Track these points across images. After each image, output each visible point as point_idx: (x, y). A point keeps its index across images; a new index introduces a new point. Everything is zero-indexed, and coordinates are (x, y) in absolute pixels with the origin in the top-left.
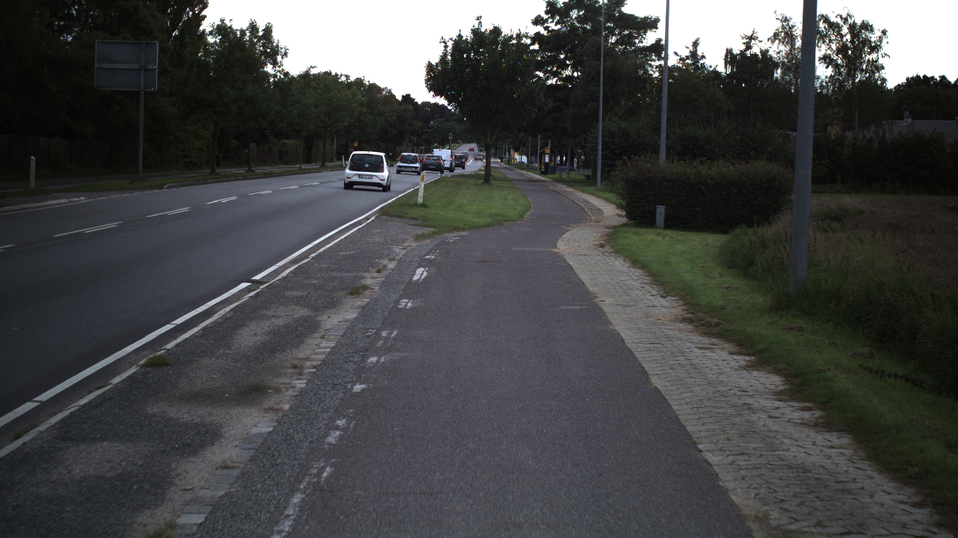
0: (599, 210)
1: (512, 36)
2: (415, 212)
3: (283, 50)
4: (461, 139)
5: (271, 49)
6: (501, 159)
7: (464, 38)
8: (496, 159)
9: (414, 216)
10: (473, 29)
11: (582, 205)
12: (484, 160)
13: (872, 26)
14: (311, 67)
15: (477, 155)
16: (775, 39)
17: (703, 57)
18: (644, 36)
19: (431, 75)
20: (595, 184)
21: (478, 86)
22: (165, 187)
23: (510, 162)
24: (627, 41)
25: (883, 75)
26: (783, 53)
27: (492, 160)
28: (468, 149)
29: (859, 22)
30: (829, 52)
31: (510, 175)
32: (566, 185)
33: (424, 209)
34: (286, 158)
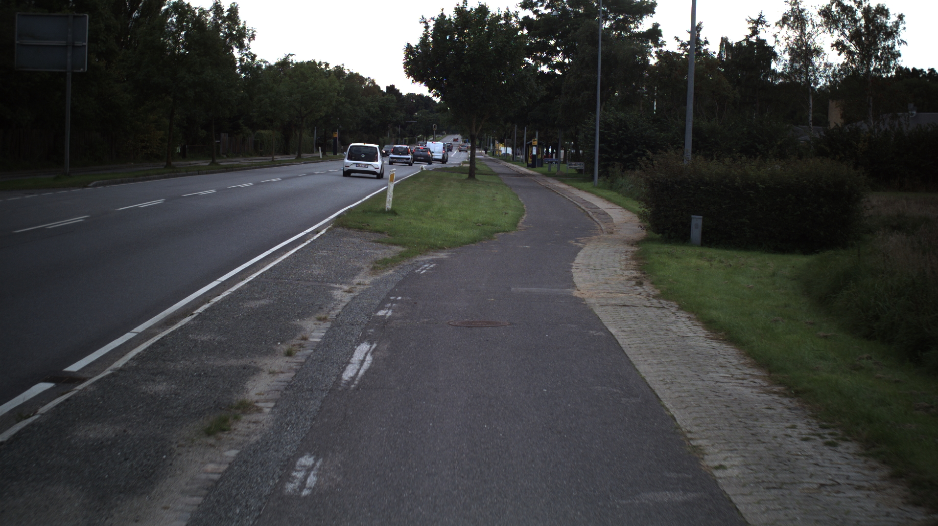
0: (605, 214)
1: (500, 16)
2: (380, 222)
3: (251, 32)
4: (445, 130)
5: (237, 31)
6: (486, 150)
7: (447, 18)
8: (480, 150)
9: (379, 228)
10: (457, 7)
11: (583, 207)
12: (469, 152)
13: (887, 10)
14: (289, 54)
15: (462, 146)
16: (784, 23)
17: (706, 42)
18: (640, 21)
19: (410, 58)
20: (592, 179)
21: (463, 71)
22: (91, 184)
23: (495, 153)
24: (622, 25)
25: (899, 63)
26: (792, 39)
27: (477, 152)
28: (452, 139)
29: (874, 6)
30: (842, 38)
31: (497, 167)
32: (558, 180)
33: (393, 217)
34: (261, 149)
